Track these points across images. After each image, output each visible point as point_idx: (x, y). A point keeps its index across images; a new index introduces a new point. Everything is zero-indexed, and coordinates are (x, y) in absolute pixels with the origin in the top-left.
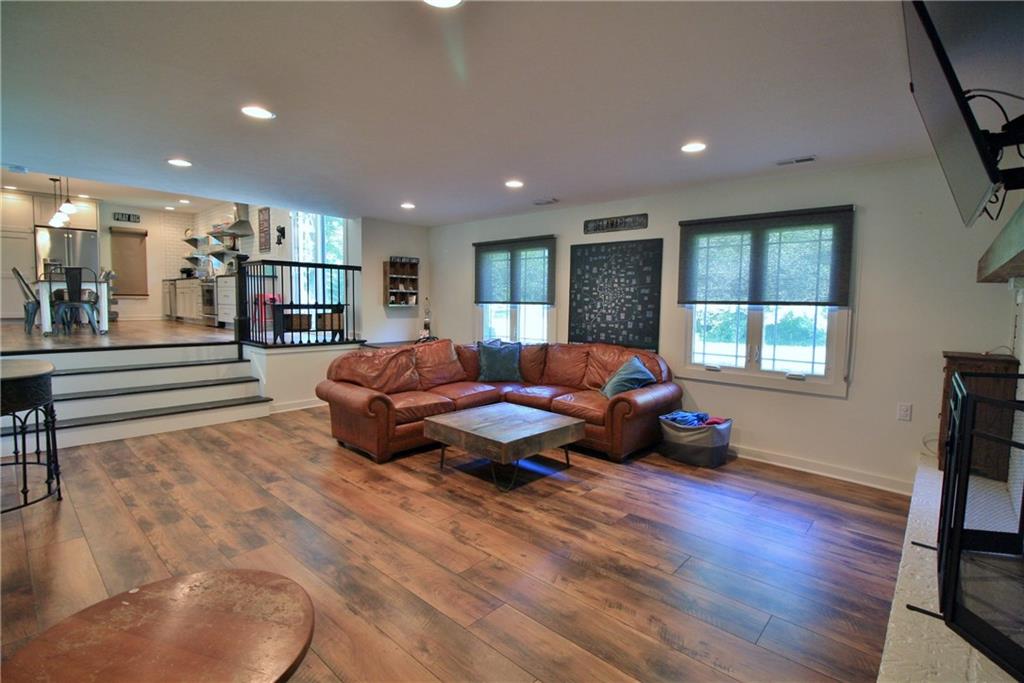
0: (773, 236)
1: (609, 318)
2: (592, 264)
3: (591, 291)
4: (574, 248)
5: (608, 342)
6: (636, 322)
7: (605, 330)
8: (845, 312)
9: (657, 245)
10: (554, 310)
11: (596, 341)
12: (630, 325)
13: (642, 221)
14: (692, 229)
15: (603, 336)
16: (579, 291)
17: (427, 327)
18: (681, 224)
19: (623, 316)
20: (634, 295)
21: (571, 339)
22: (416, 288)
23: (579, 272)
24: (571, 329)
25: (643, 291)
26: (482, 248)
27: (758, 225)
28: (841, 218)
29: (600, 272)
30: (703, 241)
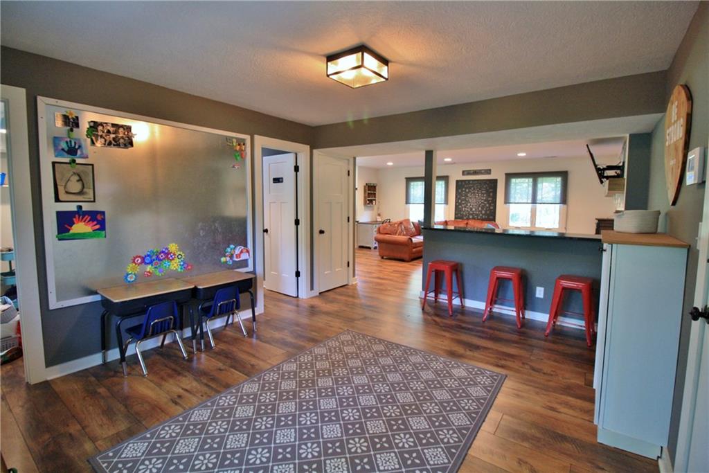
0: (540, 180)
1: (474, 209)
2: (466, 188)
3: (465, 199)
4: (457, 181)
5: (474, 218)
6: (486, 211)
7: (472, 214)
8: (565, 206)
9: (495, 181)
10: (448, 206)
11: (468, 219)
12: (483, 212)
13: (488, 172)
14: (509, 176)
15: (471, 217)
16: (459, 199)
17: (379, 215)
18: (506, 174)
19: (480, 209)
20: (485, 201)
21: (456, 218)
22: (375, 197)
23: (460, 191)
24: (456, 214)
25: (489, 199)
26: (409, 180)
27: (535, 176)
28: (564, 175)
29: (469, 191)
30: (513, 180)
